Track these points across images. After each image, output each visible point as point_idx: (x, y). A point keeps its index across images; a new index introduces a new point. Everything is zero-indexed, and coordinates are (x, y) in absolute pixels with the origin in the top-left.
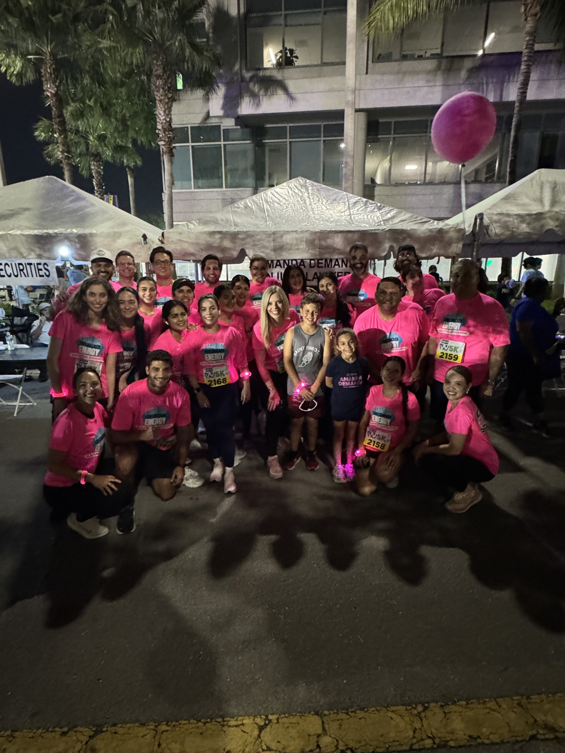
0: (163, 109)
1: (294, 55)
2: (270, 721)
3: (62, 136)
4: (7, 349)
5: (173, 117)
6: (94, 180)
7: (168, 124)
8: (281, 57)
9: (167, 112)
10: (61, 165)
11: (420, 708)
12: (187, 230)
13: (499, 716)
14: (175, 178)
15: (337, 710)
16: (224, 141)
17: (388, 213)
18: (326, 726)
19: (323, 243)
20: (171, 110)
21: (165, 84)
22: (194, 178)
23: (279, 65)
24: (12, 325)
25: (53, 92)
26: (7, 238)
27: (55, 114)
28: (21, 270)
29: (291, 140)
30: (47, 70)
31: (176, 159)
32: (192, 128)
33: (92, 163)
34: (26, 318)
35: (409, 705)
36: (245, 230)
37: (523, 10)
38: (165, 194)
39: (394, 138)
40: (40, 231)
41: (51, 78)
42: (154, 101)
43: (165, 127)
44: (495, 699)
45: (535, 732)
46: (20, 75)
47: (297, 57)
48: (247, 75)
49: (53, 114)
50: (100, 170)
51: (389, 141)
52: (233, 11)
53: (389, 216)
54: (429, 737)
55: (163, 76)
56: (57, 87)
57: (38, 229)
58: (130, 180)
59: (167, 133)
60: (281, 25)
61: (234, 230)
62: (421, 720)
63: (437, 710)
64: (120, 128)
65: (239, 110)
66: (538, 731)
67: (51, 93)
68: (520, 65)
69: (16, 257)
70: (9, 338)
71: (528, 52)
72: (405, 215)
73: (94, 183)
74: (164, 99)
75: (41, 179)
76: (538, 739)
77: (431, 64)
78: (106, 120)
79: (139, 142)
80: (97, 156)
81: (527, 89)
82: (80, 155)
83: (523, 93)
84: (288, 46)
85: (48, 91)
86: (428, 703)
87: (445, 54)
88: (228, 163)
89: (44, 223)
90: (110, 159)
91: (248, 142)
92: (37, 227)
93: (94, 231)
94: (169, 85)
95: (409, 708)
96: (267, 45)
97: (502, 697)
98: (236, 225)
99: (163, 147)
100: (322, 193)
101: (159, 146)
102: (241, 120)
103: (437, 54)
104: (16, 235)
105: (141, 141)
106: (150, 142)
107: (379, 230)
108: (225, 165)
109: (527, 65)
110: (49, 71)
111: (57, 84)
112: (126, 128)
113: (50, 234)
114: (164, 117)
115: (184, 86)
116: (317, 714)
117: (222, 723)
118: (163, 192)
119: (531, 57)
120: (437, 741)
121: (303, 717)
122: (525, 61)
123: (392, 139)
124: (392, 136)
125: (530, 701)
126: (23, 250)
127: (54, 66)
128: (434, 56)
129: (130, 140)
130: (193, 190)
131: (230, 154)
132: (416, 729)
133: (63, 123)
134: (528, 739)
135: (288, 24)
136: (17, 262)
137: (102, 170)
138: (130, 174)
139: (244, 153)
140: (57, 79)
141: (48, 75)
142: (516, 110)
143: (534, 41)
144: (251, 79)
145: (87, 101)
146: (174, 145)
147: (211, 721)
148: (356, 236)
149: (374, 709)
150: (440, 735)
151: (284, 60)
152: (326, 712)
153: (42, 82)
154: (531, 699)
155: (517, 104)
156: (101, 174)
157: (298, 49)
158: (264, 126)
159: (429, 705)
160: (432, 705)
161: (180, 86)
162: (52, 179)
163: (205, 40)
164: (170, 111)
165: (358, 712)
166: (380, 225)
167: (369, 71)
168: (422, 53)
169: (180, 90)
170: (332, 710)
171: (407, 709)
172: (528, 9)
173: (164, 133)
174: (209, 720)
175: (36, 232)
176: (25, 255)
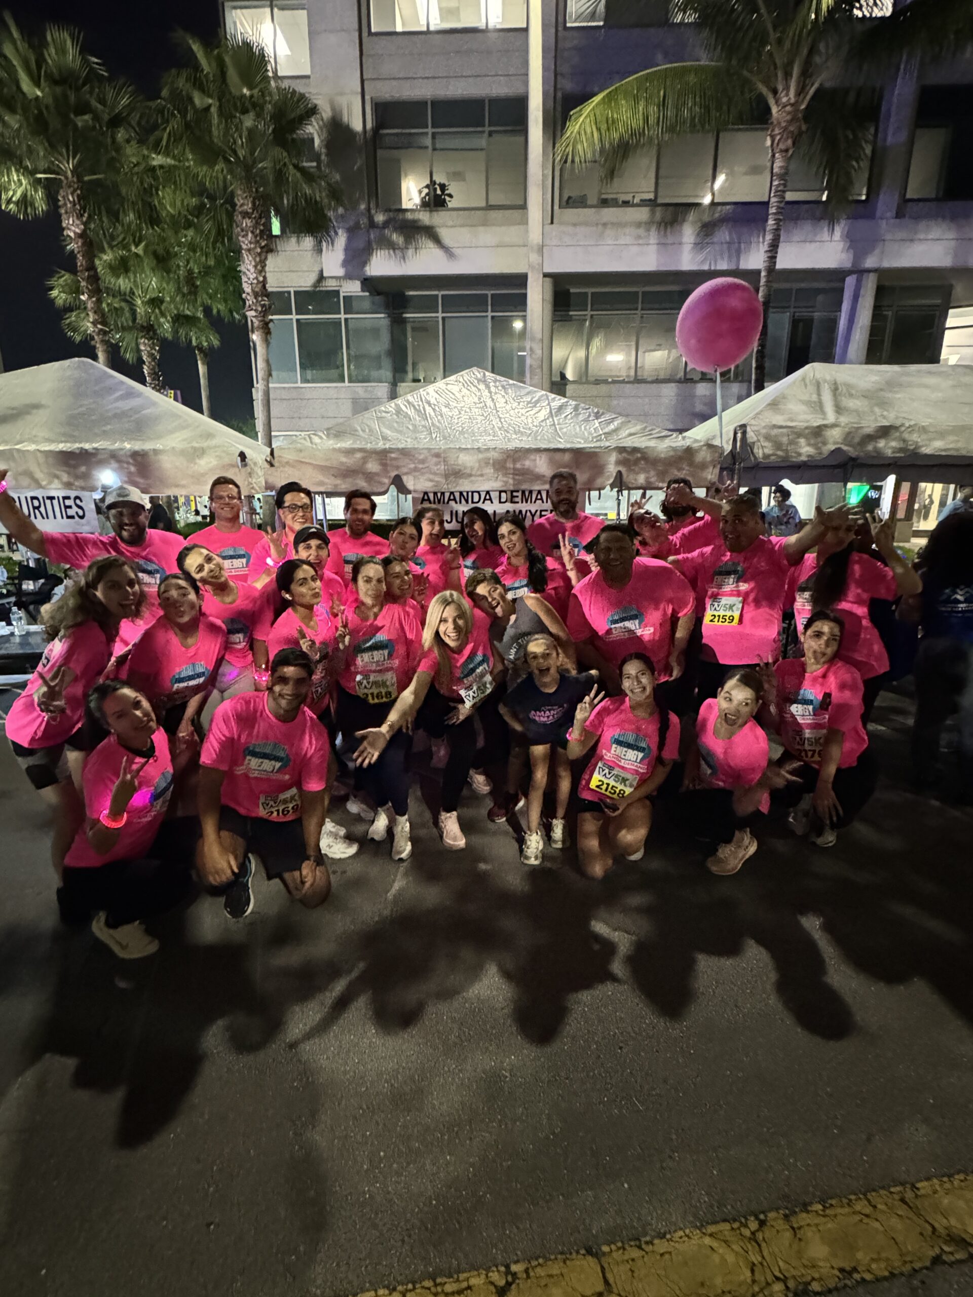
0: (253, 263)
1: (447, 192)
2: (514, 1275)
3: (94, 299)
4: (12, 634)
5: (267, 275)
6: (145, 367)
7: (260, 285)
8: (427, 194)
9: (259, 267)
10: (93, 343)
11: (753, 1225)
12: (310, 445)
13: (877, 1225)
14: (273, 367)
15: (623, 1242)
16: (345, 313)
17: (609, 423)
18: (609, 1276)
19: (518, 466)
20: (265, 265)
21: (255, 226)
22: (301, 367)
23: (425, 204)
24: (19, 593)
25: (78, 231)
26: (13, 456)
27: (82, 265)
28: (34, 508)
29: (444, 315)
30: (68, 198)
31: (273, 339)
32: (295, 292)
33: (142, 341)
34: (42, 581)
35: (735, 1220)
36: (400, 446)
37: (768, 142)
38: (257, 392)
39: (592, 316)
40: (69, 445)
41: (74, 210)
42: (238, 251)
43: (257, 290)
44: (865, 1195)
45: (937, 1251)
46: (25, 201)
47: (450, 196)
48: (380, 218)
49: (79, 264)
50: (153, 351)
51: (586, 320)
52: (357, 125)
53: (612, 427)
54: (778, 1279)
55: (253, 213)
56: (85, 224)
57: (65, 442)
58: (202, 369)
59: (260, 299)
60: (426, 147)
61: (383, 447)
62: (759, 1245)
63: (781, 1224)
64: (185, 290)
65: (367, 268)
66: (942, 1249)
67: (75, 233)
68: (767, 220)
69: (28, 487)
70: (16, 616)
71: (777, 202)
72: (636, 425)
73: (146, 372)
74: (255, 248)
75: (66, 363)
76: (945, 1263)
77: (643, 214)
78: (163, 277)
79: (215, 311)
80: (149, 330)
81: (776, 253)
82: (124, 329)
83: (772, 259)
84: (439, 178)
85: (69, 229)
86: (763, 1212)
87: (660, 201)
88: (351, 346)
89: (76, 433)
90: (169, 336)
91: (382, 315)
92: (63, 439)
93: (159, 446)
94: (262, 228)
95: (736, 1225)
96: (406, 176)
97: (874, 1190)
98: (385, 438)
99: (254, 320)
100: (510, 391)
101: (246, 317)
102: (370, 284)
103: (650, 200)
104: (28, 451)
105: (219, 311)
106: (231, 312)
107: (601, 447)
108: (348, 347)
109: (775, 220)
110: (71, 199)
111: (84, 219)
112: (194, 290)
113: (86, 450)
114: (255, 275)
115: (283, 230)
116: (589, 1252)
117: (433, 1289)
118: (253, 386)
119: (783, 208)
120: (791, 1284)
121: (568, 1262)
122: (773, 214)
123: (588, 317)
124: (589, 313)
125: (919, 1193)
126: (39, 475)
127: (79, 192)
128: (644, 203)
129: (201, 309)
130: (299, 385)
131: (356, 334)
132: (754, 1264)
133: (94, 278)
134: (928, 1264)
135: (438, 146)
136: (30, 494)
137: (158, 351)
138: (201, 360)
139: (375, 332)
140: (85, 212)
141: (69, 205)
142: (763, 281)
143: (785, 185)
144: (386, 224)
145: (133, 248)
146: (270, 317)
147: (414, 1288)
148: (567, 457)
149: (681, 1233)
150: (794, 1272)
151: (432, 198)
152: (605, 1249)
153: (60, 215)
154: (918, 1189)
155: (763, 274)
156: (155, 358)
157: (453, 184)
158: (404, 294)
159: (766, 1216)
160: (772, 1215)
161: (276, 229)
162: (83, 362)
163: (314, 164)
164: (264, 267)
165: (656, 1241)
166: (600, 440)
167: (555, 221)
168: (628, 197)
169: (276, 236)
170: (612, 1243)
171: (733, 1229)
172: (776, 141)
173: (255, 298)
174: (410, 1286)
175: (62, 447)
176: (44, 483)
